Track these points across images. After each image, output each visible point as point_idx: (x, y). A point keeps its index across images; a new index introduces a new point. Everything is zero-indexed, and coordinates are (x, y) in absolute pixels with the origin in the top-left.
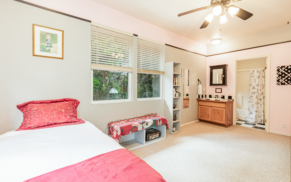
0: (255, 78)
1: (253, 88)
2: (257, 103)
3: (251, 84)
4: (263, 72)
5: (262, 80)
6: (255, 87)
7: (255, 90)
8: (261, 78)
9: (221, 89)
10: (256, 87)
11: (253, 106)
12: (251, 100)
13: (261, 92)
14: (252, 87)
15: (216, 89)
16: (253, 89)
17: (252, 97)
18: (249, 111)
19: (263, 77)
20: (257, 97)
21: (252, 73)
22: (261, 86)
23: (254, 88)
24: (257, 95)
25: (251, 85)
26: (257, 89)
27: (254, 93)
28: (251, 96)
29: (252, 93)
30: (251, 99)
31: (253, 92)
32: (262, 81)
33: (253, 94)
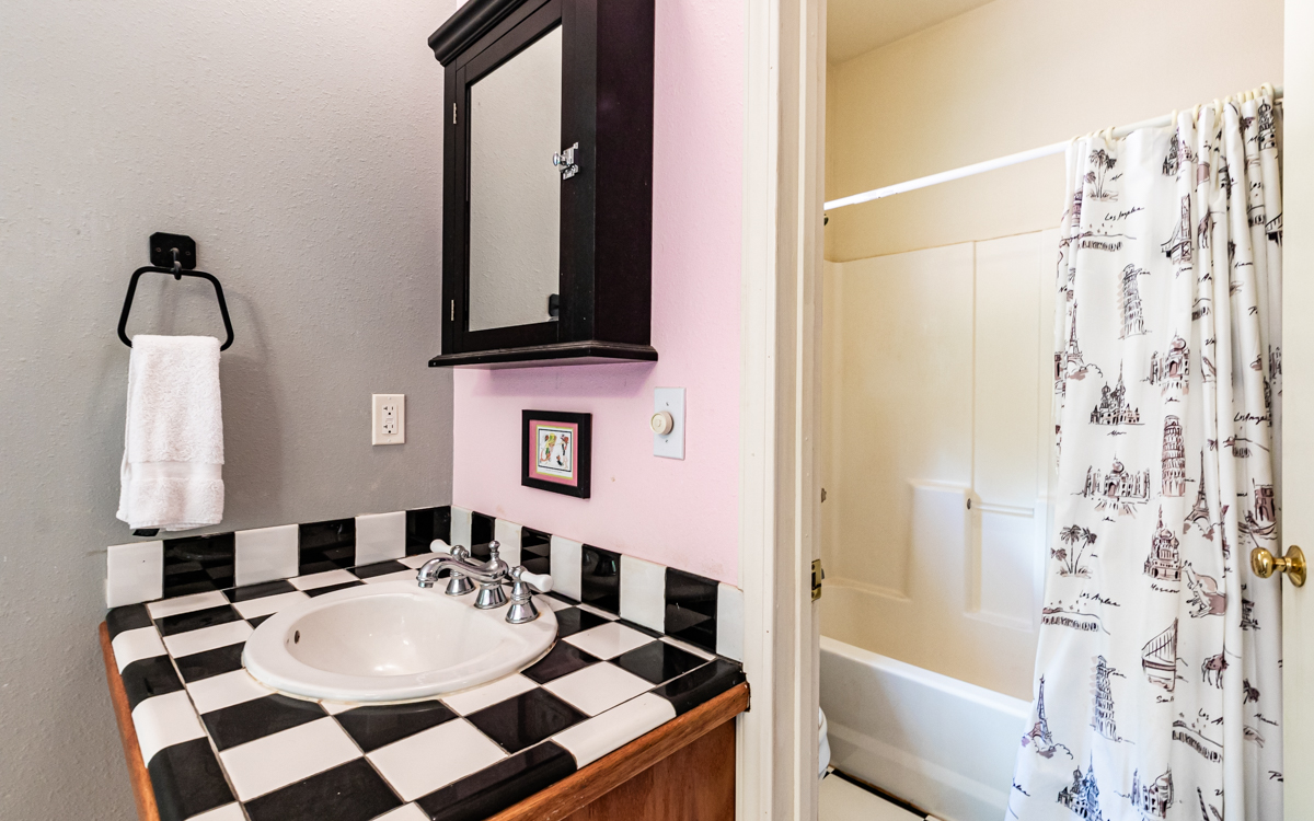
0: (1137, 253)
1: (1096, 416)
2: (1165, 656)
3: (1078, 355)
4: (1269, 155)
5: (1242, 276)
6: (1127, 398)
7: (1141, 449)
8: (1241, 255)
9: (584, 422)
10: (1154, 404)
11: (1103, 695)
12: (1078, 584)
13: (1239, 475)
14: (1084, 396)
15: (529, 416)
16: (1105, 429)
17: (1092, 538)
18: (1049, 754)
19: (1259, 229)
20: (1164, 558)
21: (1088, 188)
22: (1236, 377)
23: (1110, 409)
24: (1173, 525)
25: (1072, 368)
26: (1173, 428)
27: (1117, 484)
28: (1073, 532)
29: (1089, 487)
30: (1076, 570)
31: (1104, 470)
32: (1244, 299)
33: (1098, 495)
